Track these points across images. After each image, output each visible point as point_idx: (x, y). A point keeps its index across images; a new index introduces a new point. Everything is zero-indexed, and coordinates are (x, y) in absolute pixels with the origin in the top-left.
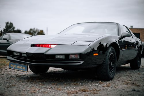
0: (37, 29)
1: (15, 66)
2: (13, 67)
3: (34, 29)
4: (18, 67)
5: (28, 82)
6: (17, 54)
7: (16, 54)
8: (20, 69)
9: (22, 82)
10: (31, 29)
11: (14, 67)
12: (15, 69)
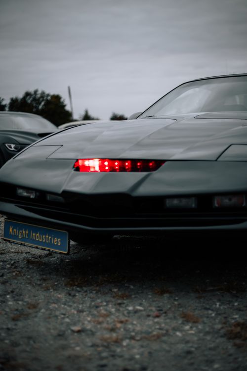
0: (43, 93)
1: (25, 232)
2: (16, 237)
3: (36, 92)
4: (37, 236)
5: (71, 285)
6: (27, 192)
7: (25, 194)
8: (41, 243)
9: (56, 289)
10: (27, 94)
11: (20, 237)
12: (26, 244)
